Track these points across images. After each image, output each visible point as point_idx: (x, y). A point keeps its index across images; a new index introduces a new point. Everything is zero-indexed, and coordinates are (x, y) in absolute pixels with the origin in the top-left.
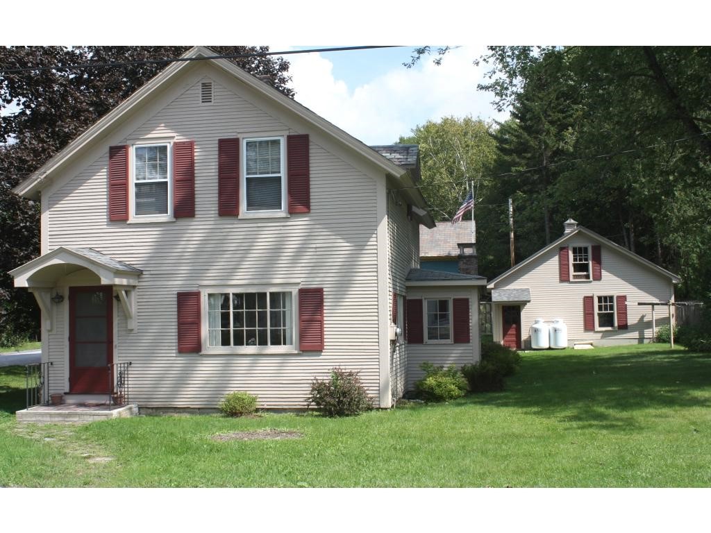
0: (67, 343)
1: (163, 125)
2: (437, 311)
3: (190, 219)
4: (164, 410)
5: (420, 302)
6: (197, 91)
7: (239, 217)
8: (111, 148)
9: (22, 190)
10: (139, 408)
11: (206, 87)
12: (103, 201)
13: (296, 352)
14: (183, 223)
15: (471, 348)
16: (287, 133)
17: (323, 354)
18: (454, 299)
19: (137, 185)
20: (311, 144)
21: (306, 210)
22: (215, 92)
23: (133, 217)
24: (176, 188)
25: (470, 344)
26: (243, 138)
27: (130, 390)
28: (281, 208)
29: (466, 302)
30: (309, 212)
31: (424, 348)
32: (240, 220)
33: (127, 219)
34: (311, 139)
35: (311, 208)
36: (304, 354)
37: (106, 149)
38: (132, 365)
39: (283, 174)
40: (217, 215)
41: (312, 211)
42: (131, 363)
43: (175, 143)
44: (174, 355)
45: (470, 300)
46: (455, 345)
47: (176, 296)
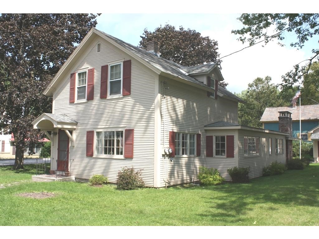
0: (57, 151)
1: (86, 63)
2: (219, 142)
3: (92, 101)
4: (82, 180)
5: (212, 137)
6: (96, 48)
7: (107, 99)
8: (71, 74)
9: (45, 93)
10: (76, 178)
11: (99, 45)
12: (68, 95)
13: (123, 158)
14: (90, 102)
15: (234, 160)
16: (123, 60)
17: (133, 160)
18: (227, 136)
19: (78, 88)
20: (132, 64)
21: (129, 94)
22: (102, 47)
23: (76, 101)
24: (88, 88)
25: (234, 158)
26: (109, 65)
27: (71, 170)
28: (120, 94)
29: (232, 137)
30: (130, 95)
31: (214, 159)
32: (107, 100)
33: (74, 102)
34: (132, 62)
35: (131, 92)
36: (127, 159)
37: (70, 75)
38: (74, 161)
39: (122, 79)
40: (100, 98)
41: (131, 94)
42: (73, 160)
43: (89, 70)
44: (85, 157)
45: (234, 136)
46: (228, 158)
47: (86, 133)
